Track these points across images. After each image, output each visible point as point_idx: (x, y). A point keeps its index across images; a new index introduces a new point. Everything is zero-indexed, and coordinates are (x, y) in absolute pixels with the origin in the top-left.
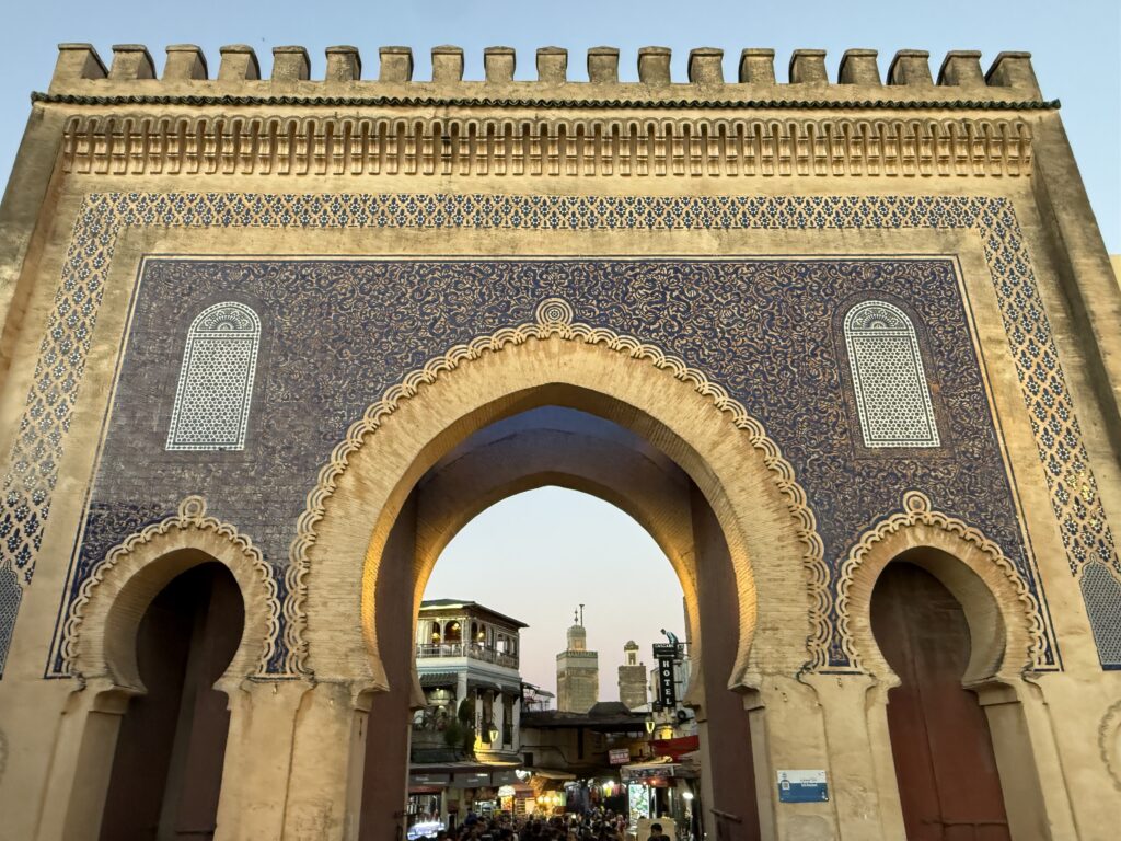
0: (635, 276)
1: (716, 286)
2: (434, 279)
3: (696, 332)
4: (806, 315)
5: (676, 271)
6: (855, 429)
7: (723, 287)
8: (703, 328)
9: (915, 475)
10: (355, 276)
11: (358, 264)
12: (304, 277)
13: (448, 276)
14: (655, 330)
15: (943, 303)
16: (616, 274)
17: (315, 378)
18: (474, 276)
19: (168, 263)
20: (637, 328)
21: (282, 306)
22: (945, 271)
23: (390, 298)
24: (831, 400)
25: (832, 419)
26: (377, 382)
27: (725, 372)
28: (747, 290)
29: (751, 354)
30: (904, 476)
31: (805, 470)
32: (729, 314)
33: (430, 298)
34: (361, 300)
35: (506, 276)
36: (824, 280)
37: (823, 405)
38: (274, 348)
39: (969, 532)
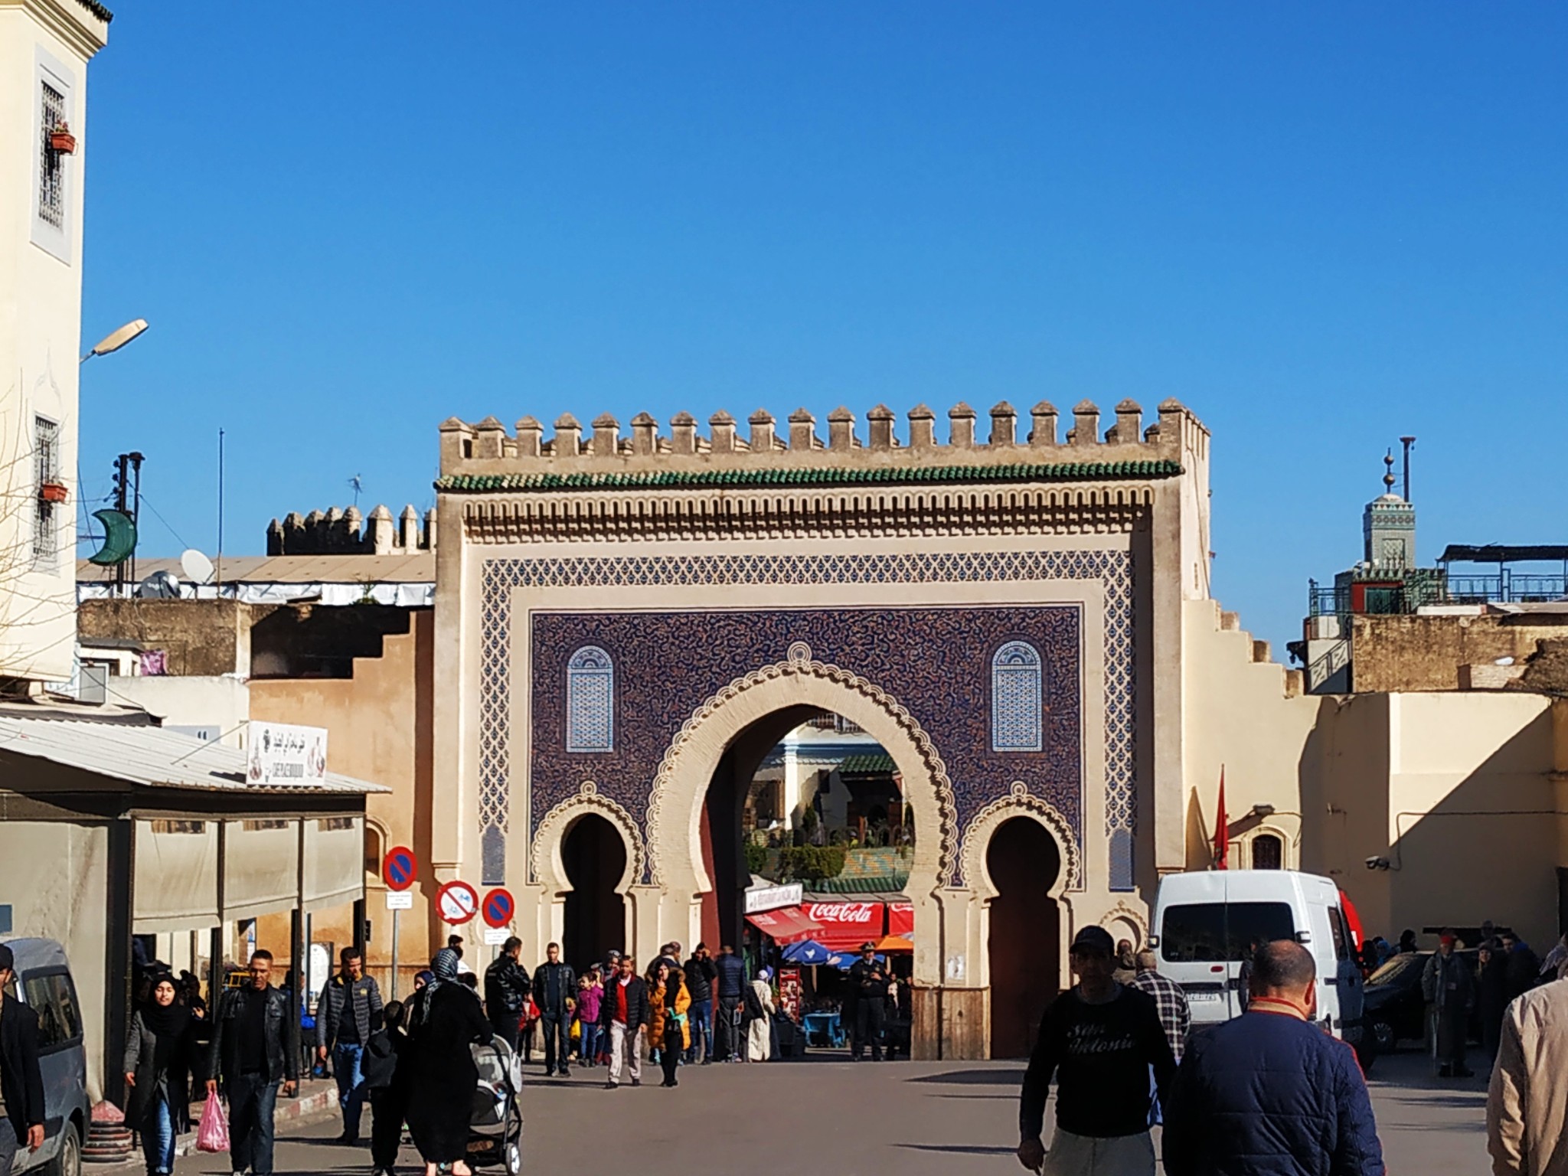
0: (854, 623)
1: (909, 630)
2: (719, 627)
3: (892, 667)
4: (968, 653)
5: (883, 618)
6: (988, 739)
7: (914, 632)
8: (897, 664)
9: (1021, 770)
10: (669, 625)
11: (670, 615)
12: (635, 626)
13: (729, 625)
14: (867, 666)
15: (1065, 642)
16: (842, 621)
17: (650, 701)
18: (746, 625)
19: (546, 616)
20: (853, 664)
21: (624, 649)
22: (1072, 616)
23: (692, 642)
24: (976, 717)
25: (974, 731)
26: (688, 705)
27: (909, 697)
28: (930, 633)
29: (927, 684)
30: (1014, 771)
31: (952, 767)
32: (916, 652)
33: (718, 642)
34: (673, 644)
35: (768, 624)
36: (984, 625)
37: (969, 722)
38: (622, 682)
39: (1047, 808)
